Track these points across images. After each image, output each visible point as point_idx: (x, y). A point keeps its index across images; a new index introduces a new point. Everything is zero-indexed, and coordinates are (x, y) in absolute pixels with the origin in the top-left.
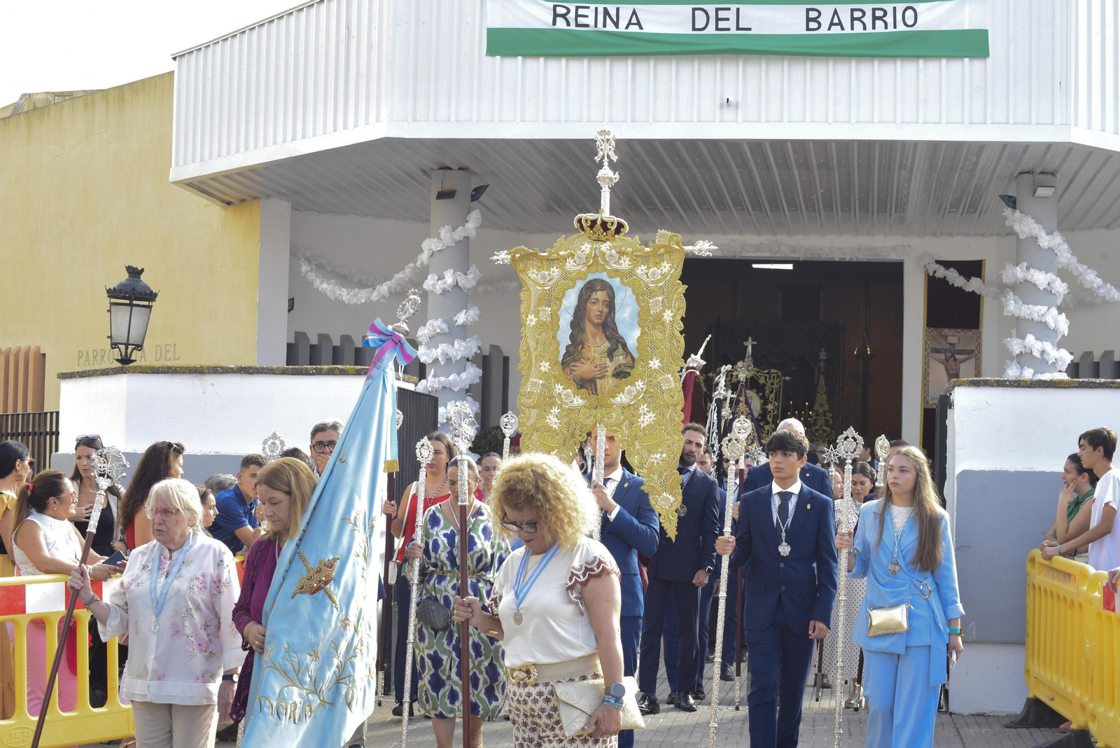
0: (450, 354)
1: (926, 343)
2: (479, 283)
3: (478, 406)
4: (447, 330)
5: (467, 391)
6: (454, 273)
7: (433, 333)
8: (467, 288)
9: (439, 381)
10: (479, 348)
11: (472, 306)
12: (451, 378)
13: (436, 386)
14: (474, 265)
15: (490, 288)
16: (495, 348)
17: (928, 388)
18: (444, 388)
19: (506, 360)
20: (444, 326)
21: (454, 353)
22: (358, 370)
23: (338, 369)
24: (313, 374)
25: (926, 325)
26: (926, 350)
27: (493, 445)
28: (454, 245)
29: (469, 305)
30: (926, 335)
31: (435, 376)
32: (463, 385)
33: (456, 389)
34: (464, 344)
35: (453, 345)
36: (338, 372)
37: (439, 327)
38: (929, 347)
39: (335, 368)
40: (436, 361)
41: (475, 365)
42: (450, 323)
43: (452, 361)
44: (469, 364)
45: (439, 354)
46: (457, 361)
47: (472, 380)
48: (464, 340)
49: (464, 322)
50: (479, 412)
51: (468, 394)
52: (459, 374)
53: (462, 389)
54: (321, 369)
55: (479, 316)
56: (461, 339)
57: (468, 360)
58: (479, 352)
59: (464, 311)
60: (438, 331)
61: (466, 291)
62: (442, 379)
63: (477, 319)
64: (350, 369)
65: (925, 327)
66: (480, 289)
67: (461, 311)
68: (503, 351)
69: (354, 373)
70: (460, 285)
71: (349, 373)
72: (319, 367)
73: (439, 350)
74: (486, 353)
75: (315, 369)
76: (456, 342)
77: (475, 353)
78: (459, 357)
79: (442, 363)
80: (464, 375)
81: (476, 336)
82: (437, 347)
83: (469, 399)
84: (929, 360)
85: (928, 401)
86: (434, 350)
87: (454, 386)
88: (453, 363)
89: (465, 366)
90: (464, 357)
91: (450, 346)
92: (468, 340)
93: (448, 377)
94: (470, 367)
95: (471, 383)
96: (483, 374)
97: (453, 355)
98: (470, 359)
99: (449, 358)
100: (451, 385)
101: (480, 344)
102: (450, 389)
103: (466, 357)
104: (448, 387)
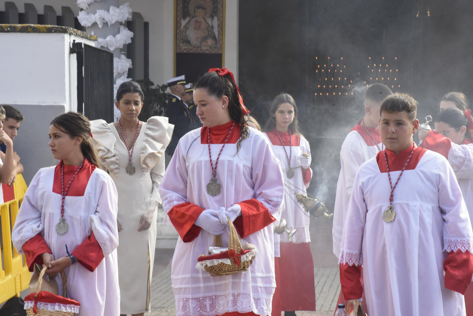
0: (107, 19)
3: (131, 63)
5: (121, 50)
7: (91, 1)
9: (98, 42)
12: (108, 38)
16: (137, 15)
19: (146, 25)
21: (110, 18)
22: (49, 28)
23: (31, 27)
24: (8, 31)
32: (118, 45)
33: (112, 49)
34: (117, 10)
35: (108, 11)
36: (30, 30)
39: (27, 27)
40: (95, 24)
41: (127, 28)
44: (122, 27)
45: (97, 18)
46: (112, 25)
47: (125, 41)
48: (118, 7)
51: (122, 52)
52: (114, 36)
53: (118, 48)
54: (15, 27)
56: (115, 5)
57: (121, 24)
64: (42, 28)
68: (143, 17)
69: (46, 31)
71: (41, 31)
72: (13, 25)
73: (97, 15)
75: (10, 27)
76: (111, 8)
78: (113, 22)
79: (100, 26)
80: (118, 37)
81: (127, 4)
82: (95, 13)
86: (92, 15)
87: (110, 46)
88: (109, 26)
89: (119, 28)
90: (118, 22)
91: (106, 11)
92: (121, 7)
93: (105, 38)
94: (123, 30)
95: (124, 43)
96: (134, 36)
97: (109, 20)
98: (123, 23)
99: (106, 22)
100: (108, 45)
101: (130, 11)
102: (107, 48)
103: (120, 21)
104: (105, 46)
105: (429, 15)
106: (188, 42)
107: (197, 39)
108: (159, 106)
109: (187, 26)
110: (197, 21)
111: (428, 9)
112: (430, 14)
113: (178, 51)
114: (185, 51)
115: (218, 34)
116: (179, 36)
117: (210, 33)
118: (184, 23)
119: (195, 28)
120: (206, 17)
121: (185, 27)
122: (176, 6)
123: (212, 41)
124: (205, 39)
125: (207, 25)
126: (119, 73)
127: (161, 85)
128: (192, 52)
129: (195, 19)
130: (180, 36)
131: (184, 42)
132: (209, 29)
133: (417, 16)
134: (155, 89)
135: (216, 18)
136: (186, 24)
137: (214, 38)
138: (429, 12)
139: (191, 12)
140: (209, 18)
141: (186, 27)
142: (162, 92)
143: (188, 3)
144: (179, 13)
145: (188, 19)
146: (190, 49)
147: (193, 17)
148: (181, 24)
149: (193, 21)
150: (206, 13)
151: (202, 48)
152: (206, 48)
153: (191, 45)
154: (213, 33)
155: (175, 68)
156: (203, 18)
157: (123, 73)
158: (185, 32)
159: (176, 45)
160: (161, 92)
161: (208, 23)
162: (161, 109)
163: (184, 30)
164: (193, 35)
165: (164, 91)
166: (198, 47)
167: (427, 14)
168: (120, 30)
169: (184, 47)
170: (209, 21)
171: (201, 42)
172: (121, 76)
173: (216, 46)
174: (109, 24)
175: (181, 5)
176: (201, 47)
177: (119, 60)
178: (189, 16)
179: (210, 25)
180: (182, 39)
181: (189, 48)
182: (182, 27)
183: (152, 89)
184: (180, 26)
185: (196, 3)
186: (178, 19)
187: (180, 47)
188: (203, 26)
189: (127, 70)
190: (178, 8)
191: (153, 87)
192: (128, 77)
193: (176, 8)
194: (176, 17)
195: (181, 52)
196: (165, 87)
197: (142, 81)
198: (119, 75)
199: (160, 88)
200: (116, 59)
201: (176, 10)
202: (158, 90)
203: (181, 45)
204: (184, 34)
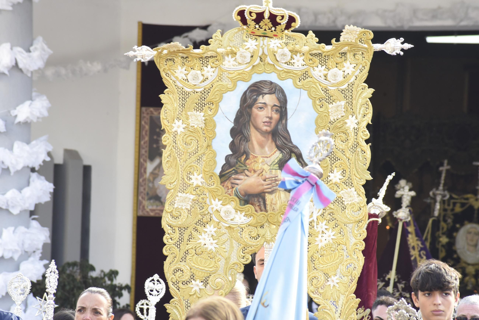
0: (8, 163)
2: (49, 63)
3: (47, 233)
4: (3, 129)
5: (32, 213)
6: (12, 49)
8: (31, 69)
10: (49, 154)
11: (38, 96)
12: (9, 194)
14: (40, 39)
15: (63, 71)
16: (72, 154)
19: (87, 170)
21: (14, 162)
27: (68, 288)
28: (10, 8)
29: (34, 94)
32: (27, 205)
33: (15, 211)
34: (26, 147)
35: (11, 149)
41: (43, 178)
42: (8, 119)
44: (34, 175)
46: (17, 172)
47: (39, 198)
48: (28, 142)
49: (28, 118)
50: (49, 241)
51: (33, 217)
52: (20, 190)
53: (25, 211)
55: (49, 110)
56: (23, 141)
57: (33, 170)
58: (48, 159)
59: (28, 102)
61: (29, 75)
63: (46, 114)
66: (49, 72)
67: (22, 102)
68: (83, 157)
70: (21, 66)
74: (59, 159)
76: (16, 145)
77: (44, 161)
78: (19, 167)
80: (27, 191)
81: (44, 138)
83: (35, 224)
87: (13, 207)
88: (12, 174)
89: (30, 177)
90: (28, 167)
91: (7, 150)
92: (34, 142)
93: (4, 194)
94: (36, 180)
95: (37, 202)
96: (54, 190)
97: (12, 164)
98: (37, 169)
99: (6, 167)
100: (8, 205)
101: (50, 149)
102: (7, 210)
103: (31, 166)
104: (4, 207)
106: (156, 198)
109: (156, 172)
113: (141, 213)
114: (152, 214)
116: (141, 189)
118: (150, 167)
121: (152, 173)
122: (138, 139)
126: (26, 252)
127: (107, 271)
130: (144, 189)
131: (150, 199)
134: (96, 278)
136: (155, 169)
141: (154, 175)
143: (159, 135)
144: (143, 151)
145: (157, 161)
146: (160, 210)
148: (145, 169)
153: (161, 202)
155: (135, 241)
157: (34, 252)
158: (153, 183)
159: (138, 204)
160: (109, 282)
163: (151, 179)
165: (111, 280)
168: (31, 180)
169: (150, 207)
172: (29, 256)
174: (12, 170)
175: (147, 138)
177: (26, 230)
178: (160, 155)
180: (148, 194)
181: (158, 208)
182: (148, 174)
183: (91, 277)
184: (145, 172)
186: (142, 160)
187: (144, 207)
189: (40, 246)
190: (142, 143)
191: (93, 274)
192: (41, 259)
193: (138, 143)
194: (137, 157)
195: (146, 214)
196: (113, 274)
197: (74, 264)
198: (26, 255)
199: (105, 275)
200: (22, 229)
201: (137, 147)
202: (102, 278)
203: (146, 203)
204: (151, 185)
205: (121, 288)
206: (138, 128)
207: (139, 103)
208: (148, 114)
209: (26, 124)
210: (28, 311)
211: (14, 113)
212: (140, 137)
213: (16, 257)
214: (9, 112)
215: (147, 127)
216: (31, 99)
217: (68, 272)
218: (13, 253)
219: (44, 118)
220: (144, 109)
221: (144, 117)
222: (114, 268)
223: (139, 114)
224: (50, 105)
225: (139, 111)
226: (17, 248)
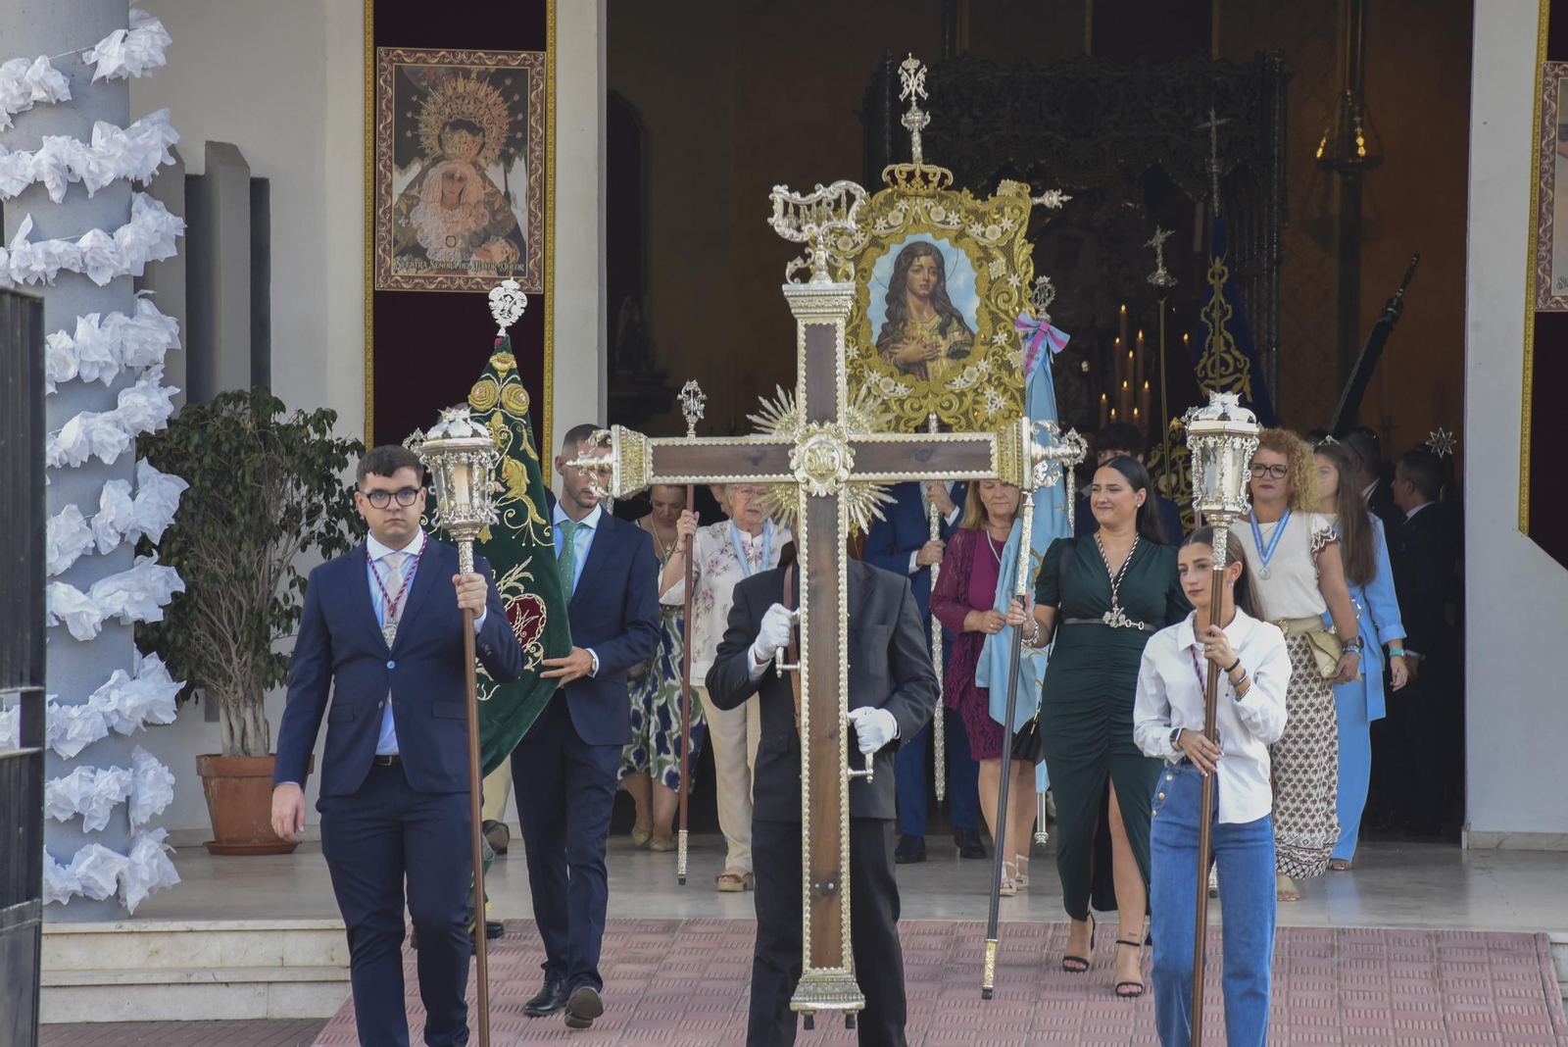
0: (80, 170)
1: (1543, 110)
3: (175, 329)
4: (65, 95)
5: (139, 283)
7: (21, 102)
9: (48, 254)
10: (172, 150)
11: (143, 18)
12: (87, 241)
13: (38, 267)
16: (223, 153)
17: (1550, 251)
18: (63, 273)
19: (259, 189)
20: (59, 83)
21: (93, 167)
25: (1544, 53)
26: (1541, 131)
27: (225, 447)
29: (133, 14)
30: (1544, 86)
31: (32, 238)
32: (127, 265)
33: (102, 279)
34: (122, 136)
35: (87, 139)
37: (41, 84)
38: (1553, 124)
40: (35, 189)
41: (160, 204)
42: (78, 74)
43: (87, 192)
44: (139, 199)
45: (45, 168)
46: (102, 191)
47: (152, 249)
48: (124, 125)
49: (121, 67)
50: (178, 346)
51: (143, 292)
52: (110, 231)
53: (124, 277)
55: (167, 51)
56: (112, 122)
57: (137, 186)
58: (171, 162)
59: (119, 33)
60: (38, 95)
62: (57, 246)
63: (161, 59)
65: (1544, 61)
67: (107, 33)
68: (248, 160)
73: (44, 155)
74: (196, 165)
76: (96, 131)
77: (162, 166)
78: (107, 179)
79: (56, 196)
80: (126, 234)
81: (159, 114)
82: (35, 147)
83: (145, 307)
84: (1553, 164)
85: (1548, 291)
86: (26, 155)
87: (97, 269)
88: (91, 196)
89: (131, 204)
90: (126, 179)
91: (78, 141)
92: (136, 125)
93: (75, 240)
94: (145, 209)
95: (149, 259)
96: (187, 231)
97: (90, 172)
98: (146, 184)
99: (77, 180)
100: (85, 266)
101: (173, 139)
102: (84, 276)
103: (131, 177)
104: (76, 270)
105: (1362, 151)
106: (417, 251)
107: (451, 242)
108: (304, 489)
109: (414, 192)
110: (449, 177)
111: (1359, 130)
112: (1365, 145)
113: (381, 286)
114: (407, 287)
115: (530, 224)
116: (382, 231)
117: (499, 217)
118: (400, 181)
119: (443, 202)
120: (482, 162)
121: (403, 195)
122: (370, 119)
123: (508, 248)
124: (480, 240)
125: (489, 189)
126: (130, 368)
127: (311, 411)
128: (431, 287)
129: (442, 168)
130: (389, 232)
131: (401, 253)
132: (497, 206)
133: (1320, 153)
134: (288, 427)
135: (519, 165)
136: (411, 186)
137: (514, 236)
138: (1360, 141)
139: (429, 142)
140: (497, 165)
141: (410, 199)
142: (317, 437)
143: (417, 109)
144: (383, 147)
145: (415, 169)
146: (425, 278)
147: (436, 161)
148: (390, 186)
149: (436, 173)
150: (483, 146)
151: (471, 274)
152: (483, 274)
153: (428, 261)
154: (512, 216)
156: (475, 164)
157: (148, 368)
158: (407, 217)
159: (375, 265)
160: (314, 436)
161: (491, 184)
162: (315, 500)
163: (403, 208)
164: (433, 226)
165: (323, 432)
166: (456, 270)
167: (1357, 146)
168: (134, 208)
169: (403, 272)
170: (495, 173)
171: (467, 252)
172: (137, 379)
173: (520, 267)
174: (91, 188)
175: (390, 118)
176: (465, 272)
177: (127, 319)
178: (422, 155)
179: (498, 192)
180: (396, 242)
181: (421, 273)
182: (395, 198)
183: (277, 424)
184: (389, 193)
185: (447, 110)
186: (380, 167)
187: (388, 270)
188: (475, 192)
189: (161, 356)
190: (381, 127)
191: (282, 419)
192: (164, 384)
193: (370, 127)
194: (370, 161)
195: (394, 288)
196: (325, 418)
197: (239, 397)
198: (130, 376)
199: (306, 421)
200: (118, 318)
201: (370, 136)
202: (300, 428)
203: (392, 262)
204: (402, 222)
205: (344, 449)
206: (371, 95)
207: (370, 37)
208: (391, 62)
209: (119, 83)
210: (140, 497)
211: (90, 57)
212: (376, 115)
213: (108, 379)
214: (79, 55)
215: (391, 92)
216: (127, 26)
217: (225, 414)
218: (101, 369)
219: (157, 70)
220: (381, 50)
221: (385, 69)
222: (326, 406)
223: (370, 62)
224: (169, 41)
225: (370, 54)
226: (109, 359)
